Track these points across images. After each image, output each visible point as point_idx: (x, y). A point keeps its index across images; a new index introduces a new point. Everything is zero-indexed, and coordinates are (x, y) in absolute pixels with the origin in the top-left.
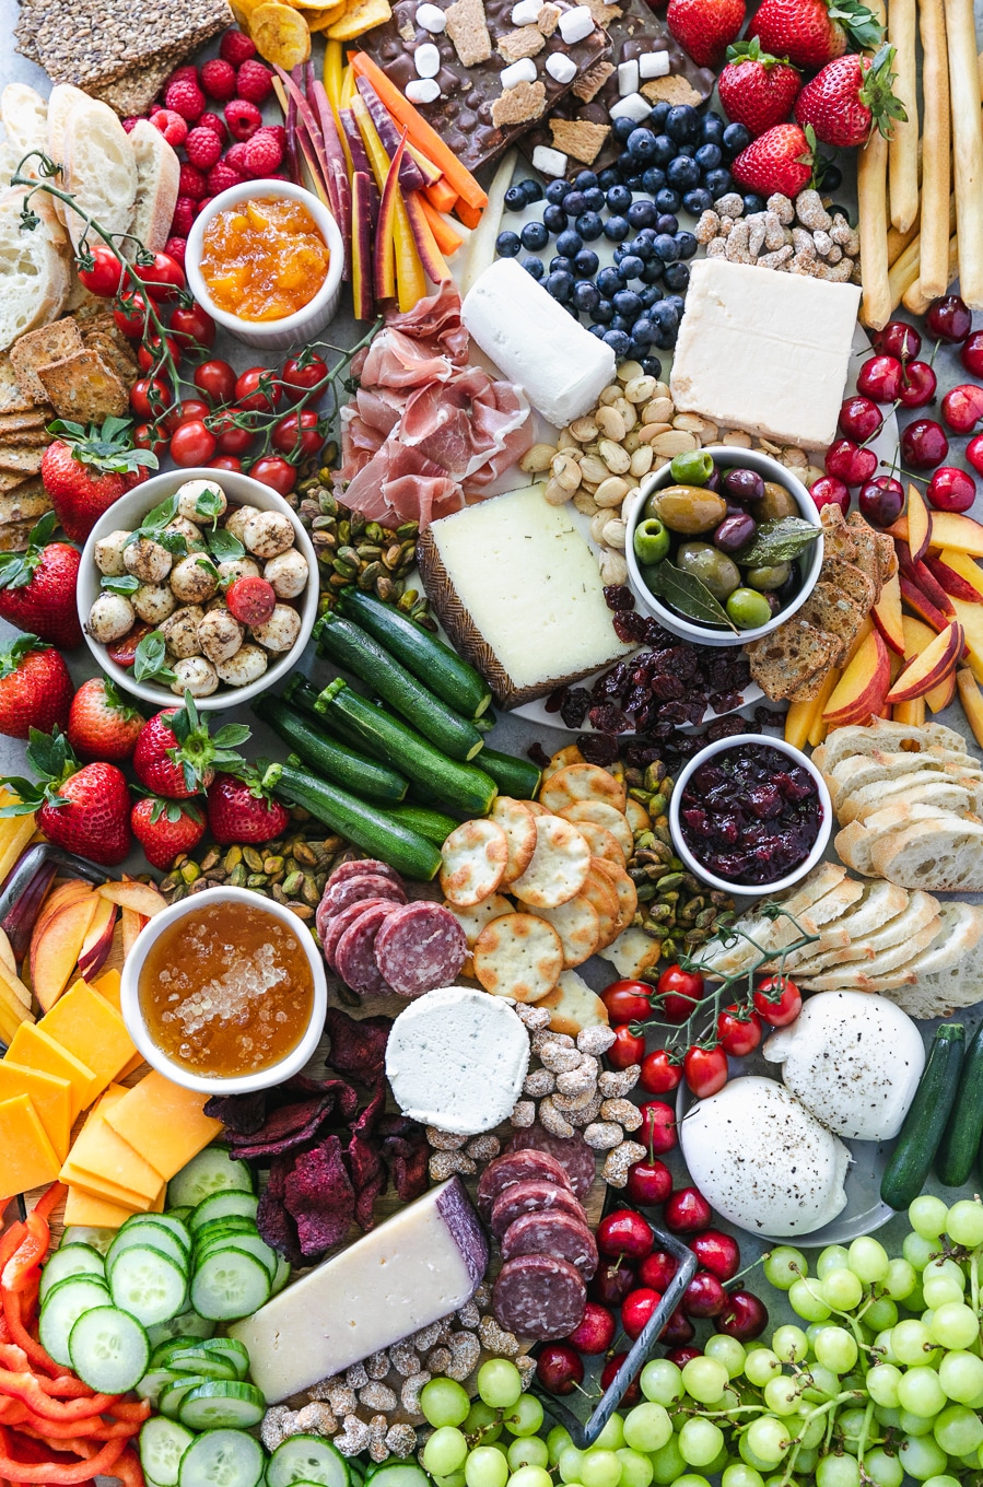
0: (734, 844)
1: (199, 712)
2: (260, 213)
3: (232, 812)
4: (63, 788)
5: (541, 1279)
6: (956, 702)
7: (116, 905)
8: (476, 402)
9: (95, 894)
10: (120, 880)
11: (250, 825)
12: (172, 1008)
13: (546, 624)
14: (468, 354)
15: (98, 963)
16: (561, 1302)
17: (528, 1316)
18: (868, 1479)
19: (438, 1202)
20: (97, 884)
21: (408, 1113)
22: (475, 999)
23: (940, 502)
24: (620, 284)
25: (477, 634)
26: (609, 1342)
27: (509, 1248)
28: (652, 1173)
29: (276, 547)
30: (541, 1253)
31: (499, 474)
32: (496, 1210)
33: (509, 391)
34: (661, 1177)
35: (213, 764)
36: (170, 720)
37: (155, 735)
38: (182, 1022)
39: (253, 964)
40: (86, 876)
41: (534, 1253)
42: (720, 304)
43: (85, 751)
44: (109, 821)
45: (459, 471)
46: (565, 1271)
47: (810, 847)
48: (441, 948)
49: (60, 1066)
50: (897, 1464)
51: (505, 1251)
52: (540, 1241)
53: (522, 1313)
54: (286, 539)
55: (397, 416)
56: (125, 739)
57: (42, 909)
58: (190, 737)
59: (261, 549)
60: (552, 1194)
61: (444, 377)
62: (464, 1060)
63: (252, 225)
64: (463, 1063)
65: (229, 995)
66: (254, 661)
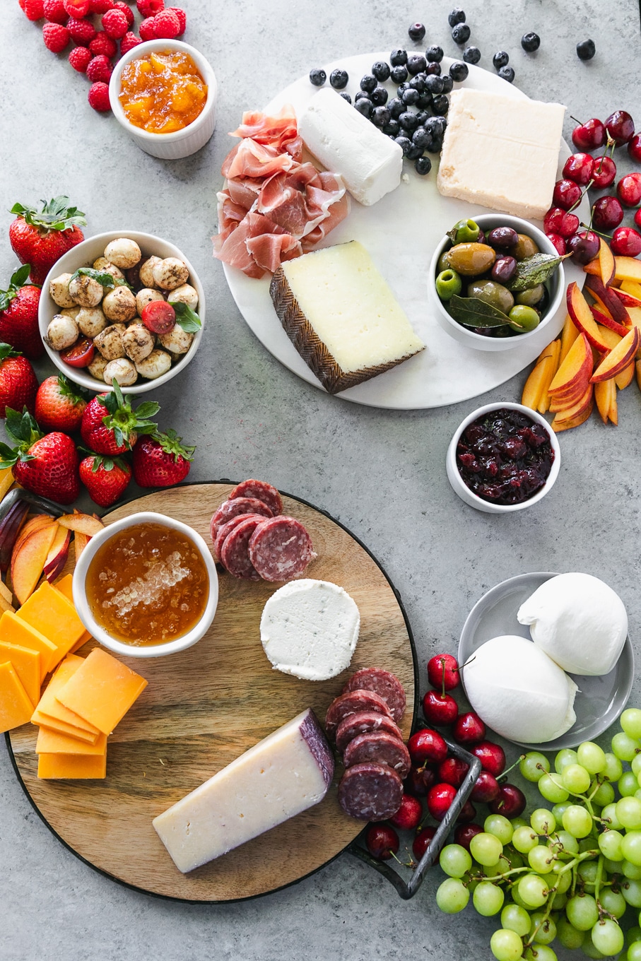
0: (495, 477)
1: (124, 395)
2: (159, 60)
3: (149, 463)
4: (31, 450)
5: (372, 779)
6: (634, 383)
7: (70, 530)
8: (309, 186)
9: (55, 523)
10: (72, 513)
11: (162, 472)
12: (109, 597)
13: (361, 332)
14: (301, 155)
15: (57, 570)
16: (386, 795)
17: (363, 805)
18: (604, 911)
19: (300, 729)
20: (57, 516)
21: (277, 667)
22: (322, 586)
23: (620, 250)
24: (403, 109)
25: (315, 337)
26: (418, 821)
27: (349, 759)
28: (444, 703)
29: (176, 281)
30: (371, 761)
31: (326, 234)
32: (340, 732)
33: (331, 177)
34: (451, 706)
35: (135, 429)
36: (104, 399)
37: (93, 410)
38: (117, 608)
39: (166, 566)
40: (49, 512)
41: (366, 762)
42: (472, 118)
43: (46, 425)
44: (63, 471)
45: (299, 233)
46: (389, 773)
47: (546, 478)
48: (295, 549)
49: (32, 641)
50: (622, 898)
51: (346, 761)
52: (371, 753)
53: (359, 803)
54: (183, 276)
55: (256, 196)
56: (74, 417)
57: (19, 535)
58: (118, 411)
59: (166, 283)
60: (379, 720)
61: (287, 168)
62: (315, 628)
63: (154, 70)
64: (314, 631)
65: (150, 588)
66: (163, 361)
